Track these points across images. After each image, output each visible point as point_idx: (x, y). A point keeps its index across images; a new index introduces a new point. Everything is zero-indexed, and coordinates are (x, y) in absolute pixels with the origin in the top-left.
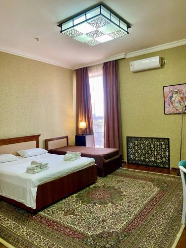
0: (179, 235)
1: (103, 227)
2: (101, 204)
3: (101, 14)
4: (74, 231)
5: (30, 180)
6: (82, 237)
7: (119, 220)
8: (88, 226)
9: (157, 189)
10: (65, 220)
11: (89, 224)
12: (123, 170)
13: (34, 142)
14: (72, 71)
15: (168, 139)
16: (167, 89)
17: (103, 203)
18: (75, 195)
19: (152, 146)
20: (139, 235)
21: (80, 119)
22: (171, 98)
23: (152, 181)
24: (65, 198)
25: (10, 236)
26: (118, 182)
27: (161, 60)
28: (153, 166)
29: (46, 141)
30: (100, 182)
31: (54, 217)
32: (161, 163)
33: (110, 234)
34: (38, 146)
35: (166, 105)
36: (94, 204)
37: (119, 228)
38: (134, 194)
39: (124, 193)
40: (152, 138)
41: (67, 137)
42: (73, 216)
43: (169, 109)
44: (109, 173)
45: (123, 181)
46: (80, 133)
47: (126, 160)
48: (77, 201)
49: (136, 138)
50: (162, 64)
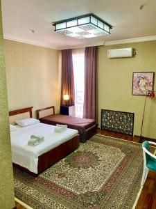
0: (139, 194)
1: (87, 188)
2: (84, 167)
3: (90, 23)
4: (67, 191)
5: (32, 153)
6: (74, 196)
7: (98, 182)
8: (76, 187)
9: (123, 155)
10: (60, 182)
11: (77, 185)
12: (98, 136)
13: (28, 113)
14: (58, 51)
15: (133, 114)
16: (135, 75)
17: (86, 167)
18: (64, 160)
19: (121, 118)
20: (112, 194)
21: (64, 92)
22: (139, 82)
23: (120, 147)
24: (56, 162)
25: (22, 196)
26: (95, 147)
27: (133, 50)
28: (120, 133)
29: (37, 112)
30: (82, 147)
31: (51, 179)
32: (127, 131)
33: (92, 194)
34: (31, 117)
35: (134, 87)
36: (79, 168)
37: (98, 188)
38: (107, 159)
39: (100, 158)
40: (121, 112)
41: (53, 107)
42: (65, 178)
43: (136, 91)
44: (88, 139)
45: (98, 147)
46: (64, 104)
47: (99, 127)
48: (66, 165)
49: (109, 111)
50: (134, 55)
